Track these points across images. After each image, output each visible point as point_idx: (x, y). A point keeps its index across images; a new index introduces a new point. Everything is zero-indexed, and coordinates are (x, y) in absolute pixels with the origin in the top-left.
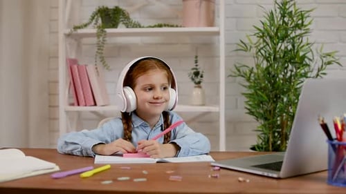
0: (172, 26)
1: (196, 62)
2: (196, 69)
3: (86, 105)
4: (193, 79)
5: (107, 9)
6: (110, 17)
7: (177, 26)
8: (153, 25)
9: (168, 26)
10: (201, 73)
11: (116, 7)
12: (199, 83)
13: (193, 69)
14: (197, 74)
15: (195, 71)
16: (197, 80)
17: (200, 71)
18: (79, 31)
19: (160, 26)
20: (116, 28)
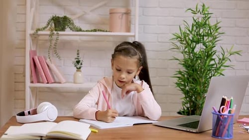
0: (104, 31)
1: (78, 54)
2: (78, 59)
3: (48, 83)
4: (75, 66)
5: (59, 17)
6: (60, 23)
7: (106, 31)
8: (90, 30)
9: (101, 31)
10: (81, 61)
11: (65, 16)
12: (80, 68)
13: (76, 59)
14: (78, 62)
15: (77, 60)
16: (78, 66)
17: (81, 60)
18: (39, 32)
19: (95, 31)
20: (64, 31)
